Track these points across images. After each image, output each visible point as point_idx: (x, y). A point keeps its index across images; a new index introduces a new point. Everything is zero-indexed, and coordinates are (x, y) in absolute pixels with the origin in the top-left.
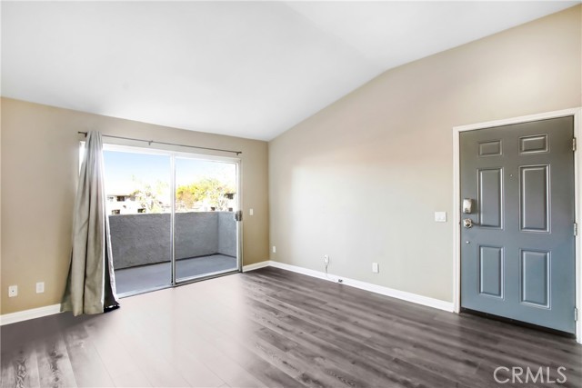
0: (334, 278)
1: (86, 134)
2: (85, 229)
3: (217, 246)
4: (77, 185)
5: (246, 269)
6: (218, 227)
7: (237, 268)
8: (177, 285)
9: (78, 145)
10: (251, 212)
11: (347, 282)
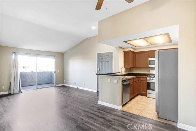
0: (76, 87)
1: (14, 53)
2: (14, 74)
3: (52, 81)
4: (12, 65)
5: (56, 86)
6: (52, 76)
7: (54, 85)
8: (37, 89)
9: (12, 55)
10: (58, 71)
11: (79, 88)
